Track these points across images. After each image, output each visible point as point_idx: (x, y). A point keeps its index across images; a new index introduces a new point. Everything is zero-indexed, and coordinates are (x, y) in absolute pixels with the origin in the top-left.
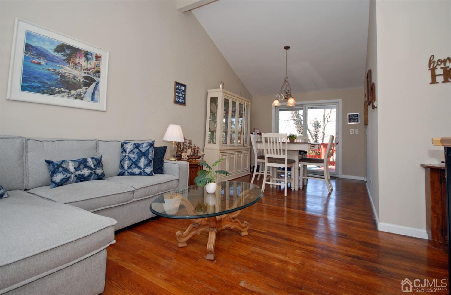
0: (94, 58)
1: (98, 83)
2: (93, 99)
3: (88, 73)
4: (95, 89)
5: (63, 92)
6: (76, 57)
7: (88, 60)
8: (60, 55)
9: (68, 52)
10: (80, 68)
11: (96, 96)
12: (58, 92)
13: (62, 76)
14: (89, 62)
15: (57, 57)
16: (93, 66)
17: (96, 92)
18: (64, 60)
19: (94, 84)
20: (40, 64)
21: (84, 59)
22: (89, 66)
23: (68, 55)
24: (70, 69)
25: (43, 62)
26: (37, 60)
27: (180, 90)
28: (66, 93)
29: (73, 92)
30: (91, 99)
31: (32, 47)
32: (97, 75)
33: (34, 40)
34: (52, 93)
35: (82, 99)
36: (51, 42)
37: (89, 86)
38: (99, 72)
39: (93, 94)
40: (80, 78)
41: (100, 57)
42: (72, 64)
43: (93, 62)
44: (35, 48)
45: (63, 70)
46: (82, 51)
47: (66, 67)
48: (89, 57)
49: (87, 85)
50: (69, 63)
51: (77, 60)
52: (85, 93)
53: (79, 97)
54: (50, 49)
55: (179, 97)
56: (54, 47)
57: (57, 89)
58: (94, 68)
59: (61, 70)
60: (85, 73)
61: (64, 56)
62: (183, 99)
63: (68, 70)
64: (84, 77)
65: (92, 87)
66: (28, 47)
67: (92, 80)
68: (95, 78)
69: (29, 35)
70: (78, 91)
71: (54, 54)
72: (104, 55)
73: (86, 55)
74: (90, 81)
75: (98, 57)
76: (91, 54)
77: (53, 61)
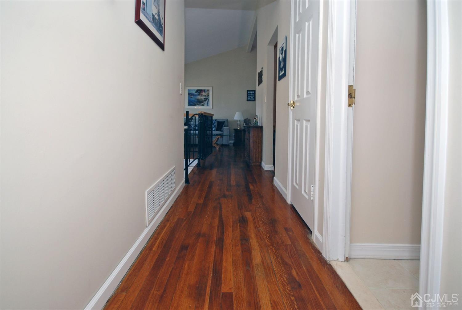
2: (207, 105)
7: (205, 92)
8: (197, 94)
9: (199, 92)
10: (203, 96)
11: (208, 104)
13: (198, 99)
16: (207, 94)
19: (208, 100)
20: (192, 97)
22: (206, 94)
26: (191, 97)
27: (251, 94)
28: (199, 105)
29: (201, 104)
33: (190, 91)
34: (195, 105)
35: (204, 106)
36: (194, 90)
38: (209, 95)
39: (207, 103)
42: (200, 95)
43: (207, 92)
44: (191, 93)
47: (199, 97)
48: (205, 91)
49: (205, 101)
50: (199, 95)
51: (202, 93)
52: (205, 104)
53: (203, 105)
54: (194, 92)
55: (250, 98)
56: (195, 91)
57: (197, 104)
59: (197, 98)
62: (253, 98)
63: (200, 97)
64: (204, 98)
65: (207, 101)
66: (189, 94)
67: (207, 99)
68: (208, 98)
69: (189, 90)
70: (203, 103)
71: (196, 93)
72: (210, 89)
73: (204, 91)
74: (206, 99)
75: (208, 90)
76: (206, 90)
77: (195, 96)
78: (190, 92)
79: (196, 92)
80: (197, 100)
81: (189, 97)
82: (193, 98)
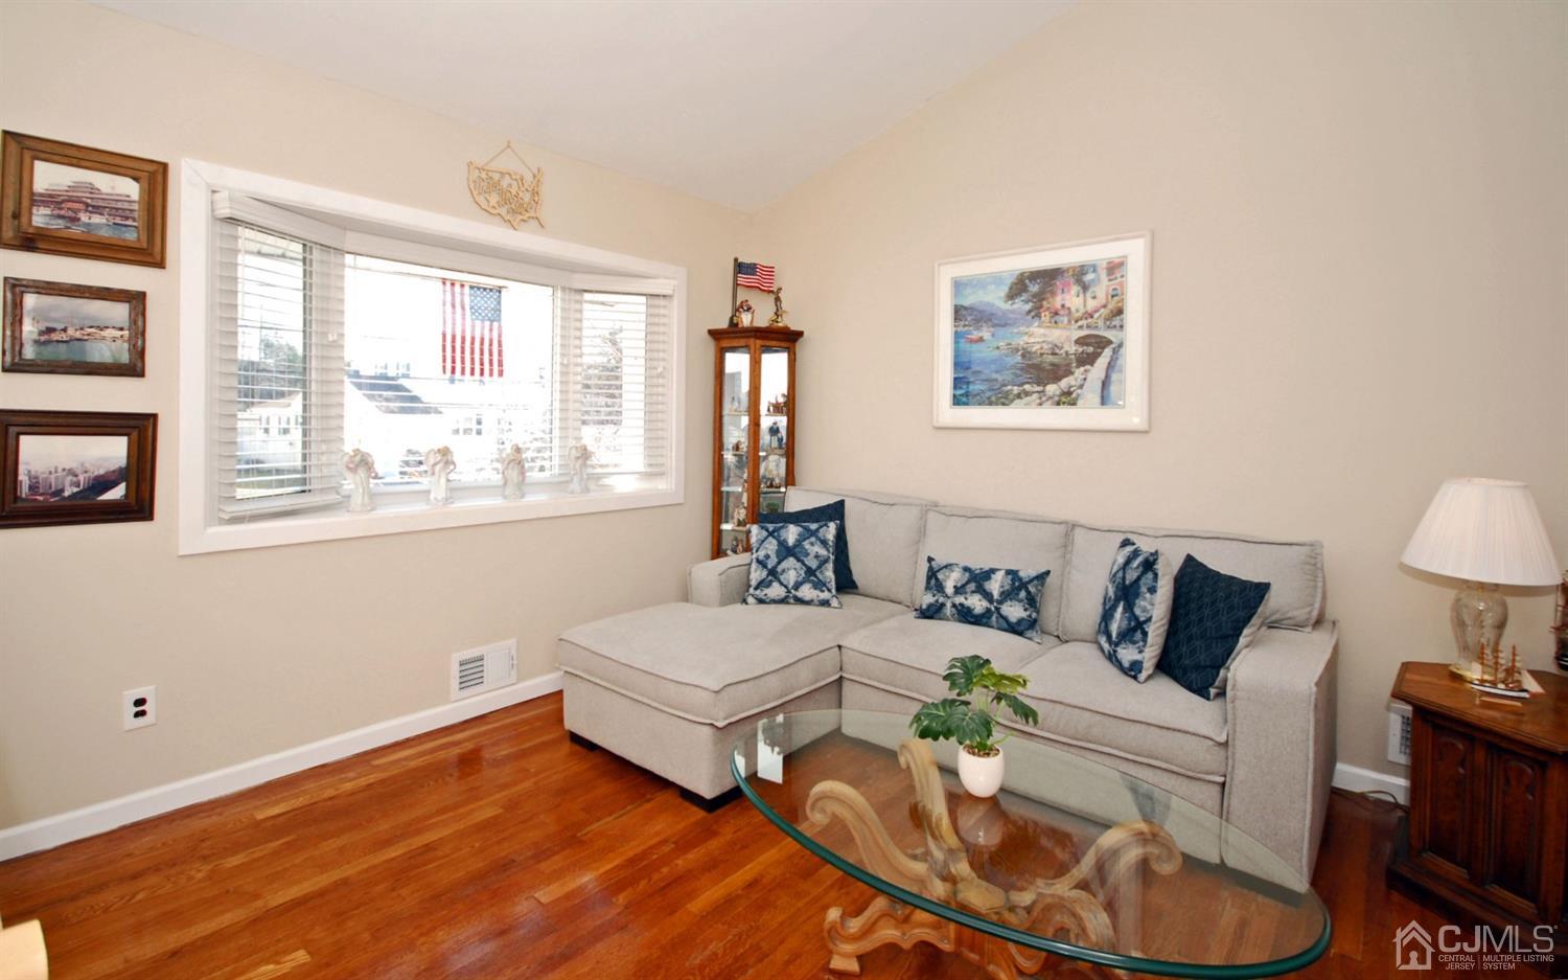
0: (1103, 275)
1: (1120, 345)
2: (1104, 401)
3: (1088, 327)
4: (1110, 367)
5: (1027, 394)
6: (1053, 294)
7: (1085, 288)
8: (1021, 305)
9: (1034, 289)
10: (1066, 320)
11: (1113, 388)
12: (1019, 396)
13: (1026, 354)
14: (1089, 294)
15: (1013, 312)
16: (1103, 299)
17: (1114, 377)
18: (1029, 312)
19: (1107, 352)
20: (981, 340)
21: (1075, 289)
22: (1091, 304)
23: (1034, 296)
24: (1042, 331)
25: (986, 333)
26: (975, 335)
28: (1035, 396)
29: (1051, 389)
30: (1098, 400)
31: (966, 308)
32: (1116, 322)
33: (968, 291)
34: (1002, 398)
35: (1073, 403)
36: (996, 279)
37: (1092, 364)
38: (1120, 312)
39: (1105, 384)
40: (1066, 348)
41: (1121, 264)
42: (1046, 316)
43: (1102, 289)
44: (971, 309)
45: (1026, 338)
46: (1068, 270)
47: (1032, 330)
48: (1090, 277)
49: (1087, 360)
50: (1038, 316)
51: (1058, 301)
52: (1081, 387)
53: (1068, 399)
54: (995, 298)
56: (1004, 290)
57: (1016, 390)
58: (1105, 306)
59: (1021, 341)
60: (1081, 327)
61: (1027, 302)
63: (1041, 336)
64: (1079, 342)
65: (1102, 362)
66: (959, 312)
67: (1102, 343)
68: (1109, 334)
69: (958, 286)
70: (1064, 383)
71: (1007, 306)
72: (1134, 251)
73: (1079, 276)
74: (1093, 348)
75: (1115, 268)
76: (1095, 269)
77: (1005, 325)
78: (966, 302)
79: (1012, 296)
80: (1019, 358)
81: (957, 336)
82: (990, 346)
